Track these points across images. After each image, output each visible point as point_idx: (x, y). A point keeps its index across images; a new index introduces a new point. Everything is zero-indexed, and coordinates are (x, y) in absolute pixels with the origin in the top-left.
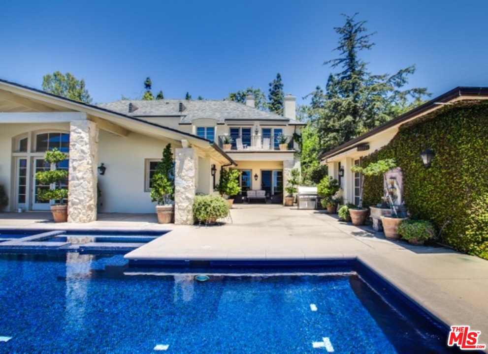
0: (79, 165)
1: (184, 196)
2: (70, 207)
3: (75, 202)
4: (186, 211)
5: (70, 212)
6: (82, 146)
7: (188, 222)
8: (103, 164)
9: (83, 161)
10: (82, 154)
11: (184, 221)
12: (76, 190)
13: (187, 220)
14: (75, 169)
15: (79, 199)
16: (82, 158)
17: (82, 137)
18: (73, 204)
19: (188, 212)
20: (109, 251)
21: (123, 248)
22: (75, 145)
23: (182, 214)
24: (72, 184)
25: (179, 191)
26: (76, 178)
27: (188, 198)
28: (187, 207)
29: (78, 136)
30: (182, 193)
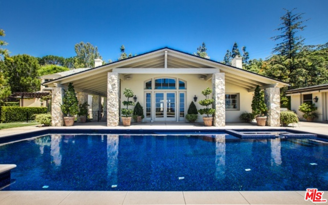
0: (221, 96)
1: (275, 112)
2: (217, 118)
3: (220, 116)
4: (276, 120)
5: (217, 121)
6: (222, 86)
7: (278, 125)
8: (195, 96)
9: (222, 95)
10: (222, 91)
11: (276, 125)
12: (220, 109)
13: (278, 124)
14: (218, 98)
15: (221, 114)
16: (222, 93)
17: (222, 82)
18: (218, 117)
19: (278, 120)
20: (299, 137)
21: (306, 136)
22: (218, 86)
23: (275, 121)
24: (218, 106)
25: (272, 110)
26: (219, 103)
27: (277, 113)
28: (277, 117)
29: (220, 81)
30: (274, 110)
